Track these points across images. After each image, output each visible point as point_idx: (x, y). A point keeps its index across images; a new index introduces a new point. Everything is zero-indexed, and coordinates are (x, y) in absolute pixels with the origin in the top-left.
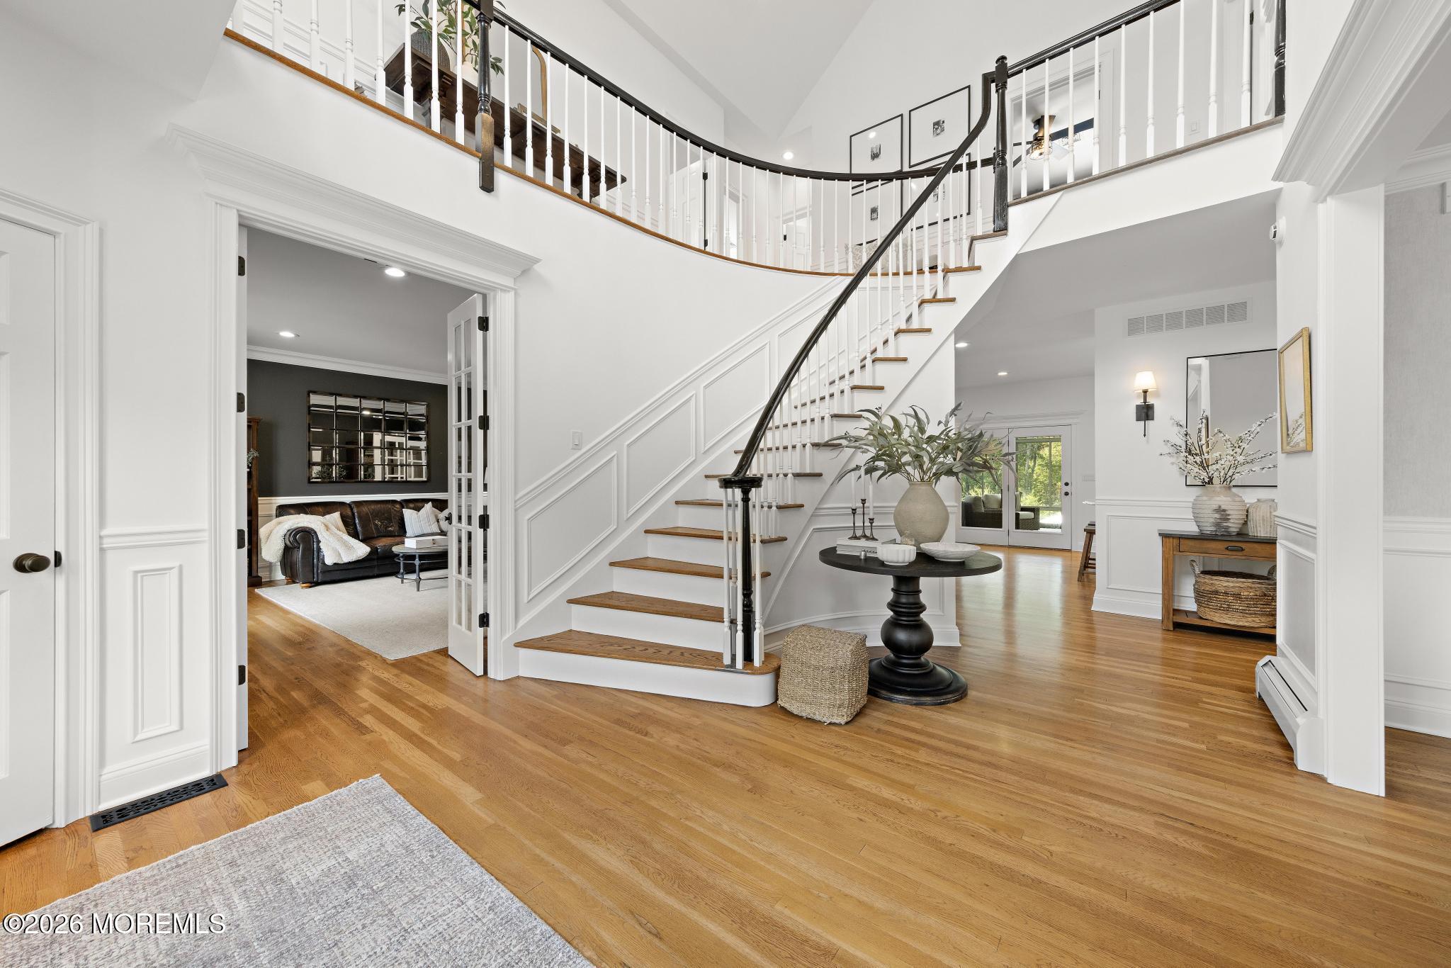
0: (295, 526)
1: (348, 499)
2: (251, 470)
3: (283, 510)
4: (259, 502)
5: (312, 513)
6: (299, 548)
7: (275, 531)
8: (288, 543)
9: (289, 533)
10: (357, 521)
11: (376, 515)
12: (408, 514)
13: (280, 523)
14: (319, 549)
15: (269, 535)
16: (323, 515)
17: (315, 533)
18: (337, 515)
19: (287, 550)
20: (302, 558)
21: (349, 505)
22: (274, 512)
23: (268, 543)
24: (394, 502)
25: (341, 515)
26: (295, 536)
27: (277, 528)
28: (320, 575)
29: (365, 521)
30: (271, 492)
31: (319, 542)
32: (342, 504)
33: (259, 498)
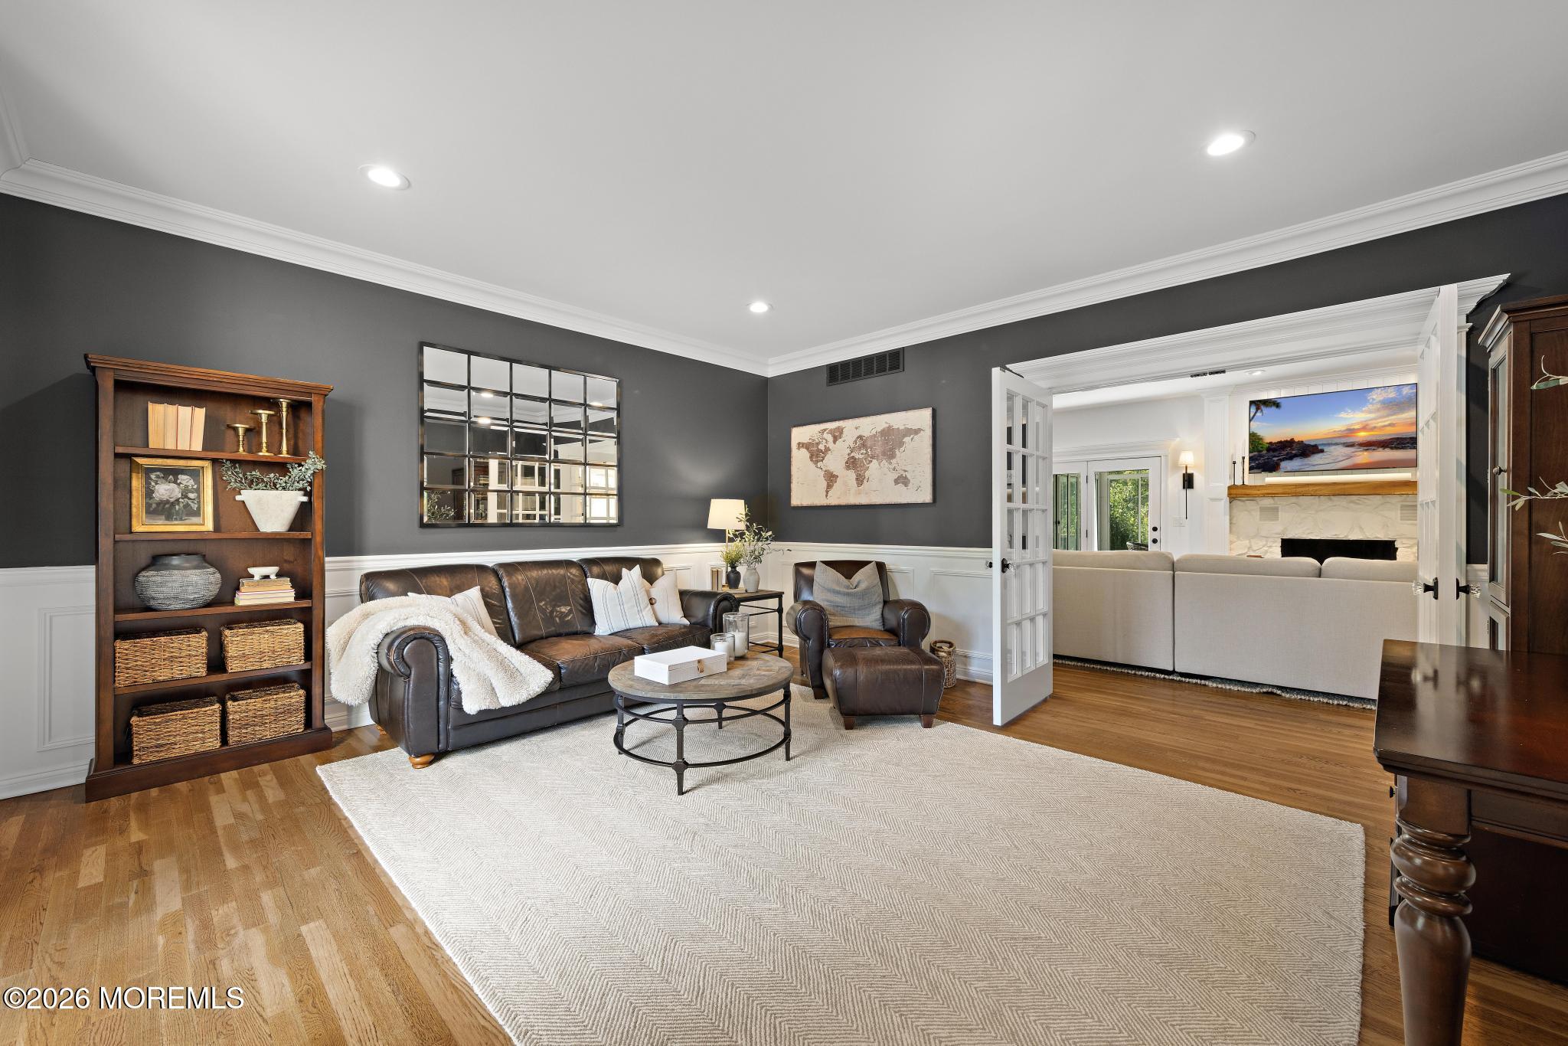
0: (401, 625)
1: (490, 558)
2: (310, 501)
3: (373, 585)
4: (327, 566)
5: (430, 591)
6: (409, 676)
7: (357, 637)
8: (385, 663)
9: (388, 640)
10: (510, 605)
11: (542, 589)
12: (598, 587)
13: (366, 616)
14: (450, 676)
15: (346, 643)
16: (450, 593)
17: (443, 640)
18: (474, 593)
19: (382, 679)
20: (416, 700)
21: (494, 571)
22: (356, 588)
23: (343, 660)
24: (568, 564)
25: (482, 590)
26: (401, 648)
27: (363, 628)
28: (452, 734)
29: (524, 601)
30: (349, 545)
31: (449, 660)
32: (481, 569)
33: (327, 559)
